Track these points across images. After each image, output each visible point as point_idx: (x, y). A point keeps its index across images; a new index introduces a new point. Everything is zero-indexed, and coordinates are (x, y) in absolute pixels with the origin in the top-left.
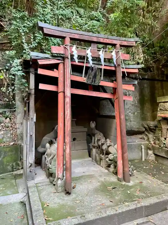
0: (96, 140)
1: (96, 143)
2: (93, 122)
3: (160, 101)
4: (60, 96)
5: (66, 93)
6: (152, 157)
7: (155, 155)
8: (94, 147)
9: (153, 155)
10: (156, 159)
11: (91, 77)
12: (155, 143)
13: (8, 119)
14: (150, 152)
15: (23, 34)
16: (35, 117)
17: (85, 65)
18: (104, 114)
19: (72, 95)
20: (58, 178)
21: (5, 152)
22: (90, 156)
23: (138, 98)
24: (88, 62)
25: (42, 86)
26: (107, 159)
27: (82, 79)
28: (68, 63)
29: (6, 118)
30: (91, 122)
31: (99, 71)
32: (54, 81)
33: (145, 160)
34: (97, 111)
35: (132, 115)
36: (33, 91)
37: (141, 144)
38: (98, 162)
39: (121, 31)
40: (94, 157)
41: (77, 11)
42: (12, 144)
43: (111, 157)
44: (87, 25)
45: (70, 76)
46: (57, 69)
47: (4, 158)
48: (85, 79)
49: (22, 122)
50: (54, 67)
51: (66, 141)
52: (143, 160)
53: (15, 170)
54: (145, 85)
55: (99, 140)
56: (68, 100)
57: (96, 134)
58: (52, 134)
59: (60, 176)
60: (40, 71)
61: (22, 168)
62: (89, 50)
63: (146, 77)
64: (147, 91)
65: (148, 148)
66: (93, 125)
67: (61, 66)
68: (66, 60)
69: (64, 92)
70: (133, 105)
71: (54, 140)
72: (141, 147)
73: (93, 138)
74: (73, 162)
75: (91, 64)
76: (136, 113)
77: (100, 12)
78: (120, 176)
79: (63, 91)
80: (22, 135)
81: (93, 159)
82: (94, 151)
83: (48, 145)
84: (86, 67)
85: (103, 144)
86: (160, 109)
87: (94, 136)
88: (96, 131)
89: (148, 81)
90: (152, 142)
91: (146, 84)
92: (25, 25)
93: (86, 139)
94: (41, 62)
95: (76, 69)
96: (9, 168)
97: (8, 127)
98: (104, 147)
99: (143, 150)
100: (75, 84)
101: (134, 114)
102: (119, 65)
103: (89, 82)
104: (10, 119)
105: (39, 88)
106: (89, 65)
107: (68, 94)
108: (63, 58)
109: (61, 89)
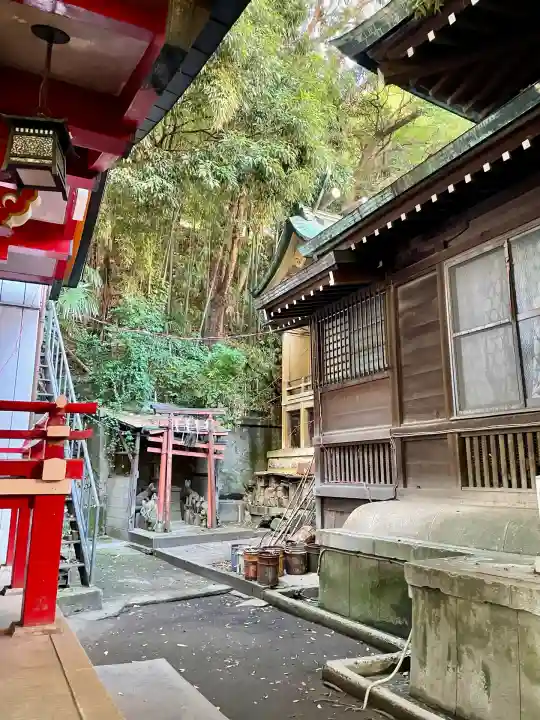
0: (190, 500)
1: (190, 503)
4: (163, 458)
7: (252, 515)
8: (188, 508)
11: (189, 441)
12: (252, 503)
14: (247, 513)
16: (138, 474)
17: (184, 432)
19: (173, 455)
22: (183, 519)
23: (248, 450)
24: (186, 430)
25: (150, 450)
26: (200, 516)
27: (181, 442)
28: (171, 432)
30: (187, 480)
31: (195, 435)
32: (159, 445)
33: (241, 520)
34: (194, 469)
35: (238, 474)
36: (139, 451)
37: (239, 505)
38: (190, 522)
43: (203, 512)
45: (173, 441)
46: (162, 436)
48: (184, 442)
50: (161, 434)
54: (259, 434)
56: (170, 461)
57: (191, 493)
60: (151, 439)
62: (187, 421)
63: (259, 424)
64: (260, 441)
65: (245, 509)
66: (188, 484)
67: (165, 434)
68: (170, 429)
69: (167, 454)
70: (240, 460)
72: (238, 508)
75: (188, 431)
76: (244, 471)
78: (209, 525)
79: (166, 452)
82: (188, 512)
83: (144, 501)
85: (196, 502)
86: (270, 466)
87: (188, 496)
88: (191, 491)
89: (262, 428)
90: (250, 503)
91: (259, 432)
94: (151, 433)
95: (178, 435)
98: (198, 505)
99: (240, 510)
100: (175, 447)
101: (242, 471)
102: (211, 431)
103: (186, 445)
105: (147, 451)
107: (170, 456)
108: (168, 428)
109: (164, 451)
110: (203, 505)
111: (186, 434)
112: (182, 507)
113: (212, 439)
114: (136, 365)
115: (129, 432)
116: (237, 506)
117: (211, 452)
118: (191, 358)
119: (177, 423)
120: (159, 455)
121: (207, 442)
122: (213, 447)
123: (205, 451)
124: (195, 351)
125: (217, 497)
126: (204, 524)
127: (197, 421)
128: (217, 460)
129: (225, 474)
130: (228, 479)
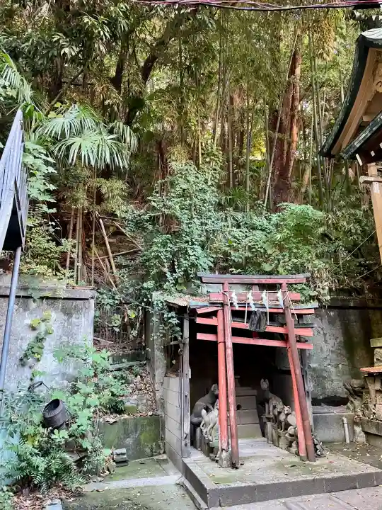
0: (271, 409)
1: (271, 413)
2: (265, 381)
3: (375, 346)
4: (221, 347)
5: (227, 343)
6: (361, 438)
7: (366, 433)
8: (269, 419)
9: (363, 434)
10: (367, 441)
11: (255, 322)
12: (364, 414)
13: (139, 376)
14: (358, 429)
15: (165, 261)
16: (190, 373)
17: (246, 309)
18: (285, 369)
19: (234, 344)
20: (222, 450)
21: (142, 426)
22: (264, 435)
23: (341, 339)
24: (249, 306)
25: (200, 336)
26: (287, 435)
27: (245, 325)
28: (228, 310)
29: (136, 376)
30: (262, 380)
31: (264, 314)
32: (212, 330)
33: (351, 442)
34: (272, 363)
35: (333, 369)
36: (188, 340)
37: (343, 416)
38: (275, 442)
39: (295, 251)
40: (269, 435)
41: (234, 218)
42: (150, 413)
43: (291, 430)
44: (247, 239)
45: (231, 323)
46: (216, 316)
47: (141, 434)
48: (248, 325)
49: (162, 381)
50: (214, 314)
51: (230, 400)
52: (348, 441)
53: (155, 454)
54: (352, 318)
55: (274, 407)
56: (230, 352)
57: (271, 398)
58: (207, 397)
59: (225, 446)
60: (199, 321)
61: (164, 453)
62: (250, 294)
63: (352, 305)
64: (356, 328)
65: (354, 423)
66: (265, 385)
67: (220, 313)
68: (226, 306)
69: (225, 342)
70: (332, 352)
71: (211, 407)
72: (343, 421)
73: (267, 405)
74: (240, 441)
75: (253, 309)
76: (340, 366)
77: (265, 217)
78: (303, 454)
79: (222, 340)
80: (162, 401)
81: (268, 439)
82: (269, 425)
83: (204, 412)
84: (248, 312)
85: (280, 413)
86: (377, 359)
87: (268, 403)
89: (356, 311)
90: (360, 414)
91: (353, 316)
92: (168, 249)
93: (255, 407)
94: (199, 311)
95: (237, 315)
96: (148, 450)
97: (141, 390)
98: (282, 417)
99: (346, 425)
100: (236, 332)
101: (337, 366)
102: (287, 307)
103: (253, 329)
104: (141, 377)
105: (197, 338)
106: (251, 310)
107: (229, 345)
108: (222, 305)
109: (220, 339)
110: (291, 419)
111: (250, 313)
112: (260, 418)
113: (291, 321)
114: (188, 238)
115: (173, 314)
116: (340, 418)
117: (292, 339)
118: (254, 228)
119: (235, 296)
120: (215, 344)
121: (282, 325)
122: (294, 332)
123: (284, 338)
124: (259, 221)
125: (309, 403)
126: (294, 449)
127: (265, 295)
128: (302, 352)
129: (314, 369)
130: (320, 377)
